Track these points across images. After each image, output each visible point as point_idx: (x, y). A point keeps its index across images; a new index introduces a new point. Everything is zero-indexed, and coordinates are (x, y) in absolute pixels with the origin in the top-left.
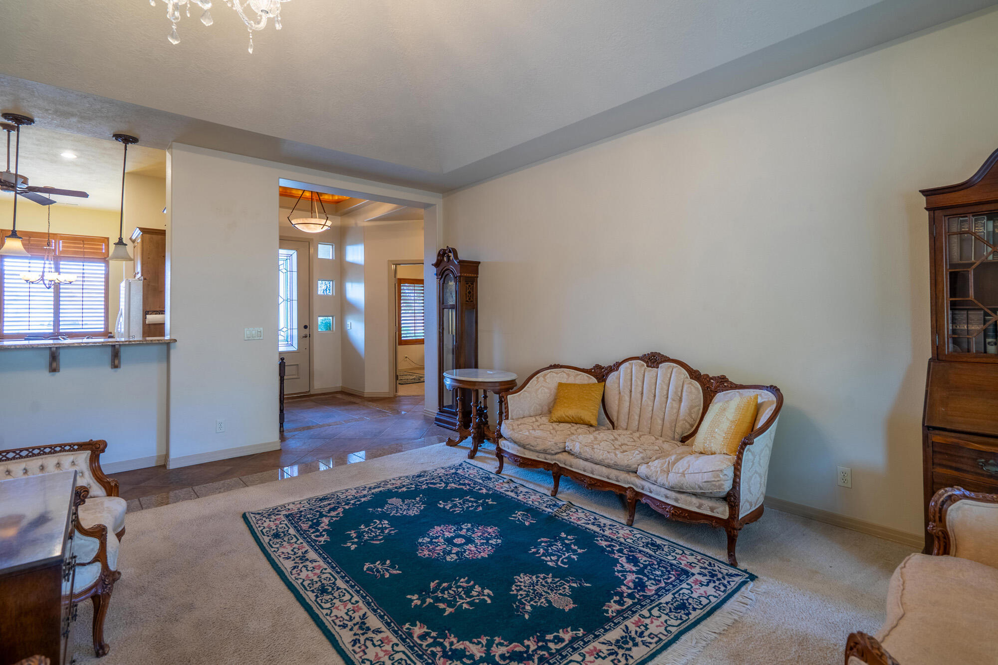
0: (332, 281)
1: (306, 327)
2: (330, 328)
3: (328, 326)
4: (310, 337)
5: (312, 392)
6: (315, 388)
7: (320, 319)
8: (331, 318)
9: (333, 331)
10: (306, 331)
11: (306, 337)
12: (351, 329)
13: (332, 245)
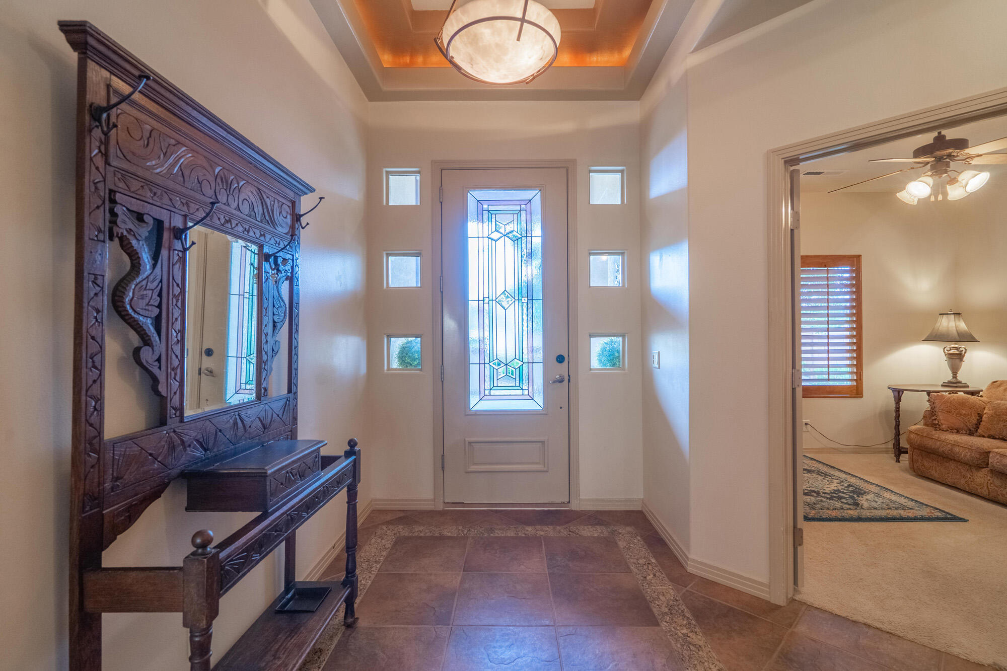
0: (623, 254)
1: (560, 359)
2: (619, 361)
3: (612, 357)
4: (569, 381)
5: (574, 506)
6: (582, 497)
7: (597, 345)
8: (620, 339)
9: (623, 369)
10: (562, 369)
11: (561, 381)
12: (659, 368)
13: (622, 172)
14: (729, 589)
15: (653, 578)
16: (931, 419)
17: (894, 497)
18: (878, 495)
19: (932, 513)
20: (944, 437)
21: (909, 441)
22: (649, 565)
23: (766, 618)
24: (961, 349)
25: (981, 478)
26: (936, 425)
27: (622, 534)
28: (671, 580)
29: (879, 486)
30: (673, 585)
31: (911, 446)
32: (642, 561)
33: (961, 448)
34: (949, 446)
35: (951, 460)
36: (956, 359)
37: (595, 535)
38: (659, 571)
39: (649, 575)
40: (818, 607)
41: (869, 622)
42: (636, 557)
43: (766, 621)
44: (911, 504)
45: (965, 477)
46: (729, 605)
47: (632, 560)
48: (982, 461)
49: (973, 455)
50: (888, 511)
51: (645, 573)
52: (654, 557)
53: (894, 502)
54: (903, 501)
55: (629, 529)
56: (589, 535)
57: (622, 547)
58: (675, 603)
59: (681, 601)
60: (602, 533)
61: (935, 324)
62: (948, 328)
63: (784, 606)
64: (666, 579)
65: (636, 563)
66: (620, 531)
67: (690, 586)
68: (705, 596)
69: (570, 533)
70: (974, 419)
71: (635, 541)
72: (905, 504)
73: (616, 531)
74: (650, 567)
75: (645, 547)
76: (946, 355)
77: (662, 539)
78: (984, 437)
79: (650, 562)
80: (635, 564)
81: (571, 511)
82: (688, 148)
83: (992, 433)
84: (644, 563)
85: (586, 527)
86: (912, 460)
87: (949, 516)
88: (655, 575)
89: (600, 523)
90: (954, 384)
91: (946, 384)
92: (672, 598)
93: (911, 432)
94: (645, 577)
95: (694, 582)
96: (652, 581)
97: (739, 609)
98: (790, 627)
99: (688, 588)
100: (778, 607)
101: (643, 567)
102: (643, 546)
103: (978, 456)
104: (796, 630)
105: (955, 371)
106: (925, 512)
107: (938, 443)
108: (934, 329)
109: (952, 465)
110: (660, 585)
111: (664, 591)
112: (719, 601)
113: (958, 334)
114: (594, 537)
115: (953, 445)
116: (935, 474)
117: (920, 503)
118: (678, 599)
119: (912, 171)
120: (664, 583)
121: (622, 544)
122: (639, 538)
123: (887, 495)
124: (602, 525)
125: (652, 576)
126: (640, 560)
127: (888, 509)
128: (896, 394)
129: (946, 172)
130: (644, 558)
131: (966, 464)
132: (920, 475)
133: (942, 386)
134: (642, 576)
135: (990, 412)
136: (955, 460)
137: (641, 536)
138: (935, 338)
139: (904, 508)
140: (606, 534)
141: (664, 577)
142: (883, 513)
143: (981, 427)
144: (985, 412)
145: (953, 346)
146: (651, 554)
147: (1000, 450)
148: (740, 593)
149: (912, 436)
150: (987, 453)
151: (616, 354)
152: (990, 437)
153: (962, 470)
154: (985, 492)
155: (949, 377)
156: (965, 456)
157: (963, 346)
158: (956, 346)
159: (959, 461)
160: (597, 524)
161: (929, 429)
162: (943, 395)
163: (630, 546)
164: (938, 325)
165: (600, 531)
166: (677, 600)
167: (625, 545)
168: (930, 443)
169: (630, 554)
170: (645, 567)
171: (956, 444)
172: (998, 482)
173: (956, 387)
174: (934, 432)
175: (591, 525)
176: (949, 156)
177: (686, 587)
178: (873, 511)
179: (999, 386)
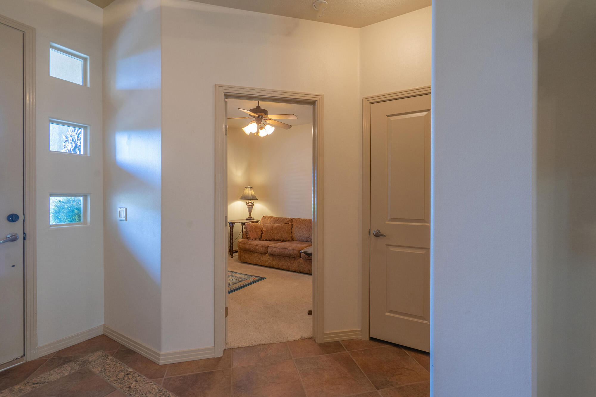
0: (85, 128)
1: (13, 218)
2: (80, 217)
4: (24, 238)
7: (54, 202)
8: (81, 198)
9: (85, 223)
10: (17, 228)
11: (14, 239)
12: (126, 220)
13: (85, 60)
14: (190, 363)
15: (136, 384)
16: (245, 235)
17: (239, 276)
18: (233, 276)
19: (255, 279)
20: (252, 243)
21: (239, 247)
22: (129, 375)
23: (218, 369)
24: (252, 203)
25: (266, 258)
26: (248, 238)
27: (93, 361)
28: (151, 378)
29: (231, 271)
30: (153, 381)
31: (239, 249)
32: (121, 375)
33: (259, 247)
34: (255, 246)
35: (255, 252)
36: (251, 207)
37: (66, 374)
38: (139, 376)
39: (132, 383)
40: (237, 347)
41: (258, 343)
42: (115, 374)
43: (218, 371)
44: (246, 277)
45: (260, 259)
46: (195, 373)
47: (112, 379)
48: (266, 251)
49: (263, 249)
50: (240, 283)
51: (128, 383)
52: (130, 366)
53: (240, 278)
54: (242, 276)
55: (98, 354)
56: (59, 377)
57: (98, 372)
58: (161, 394)
59: (164, 390)
60: (72, 369)
61: (244, 192)
62: (249, 193)
63: (223, 356)
64: (146, 379)
65: (117, 379)
66: (90, 359)
67: (165, 375)
68: (179, 376)
69: (35, 385)
70: (260, 233)
71: (108, 361)
72: (244, 277)
73: (85, 361)
74: (130, 376)
75: (119, 362)
76: (247, 205)
77: (130, 349)
78: (264, 240)
79: (127, 373)
80: (116, 381)
81: (27, 363)
82: (162, 62)
83: (266, 238)
84: (123, 376)
85: (52, 372)
86: (240, 256)
87: (260, 278)
88: (136, 381)
89: (67, 361)
90: (250, 218)
91: (248, 219)
92: (157, 391)
93: (239, 242)
94: (130, 387)
95: (167, 370)
96: (137, 387)
97: (202, 372)
98: (231, 367)
99: (165, 377)
100: (220, 359)
101: (124, 379)
102: (117, 363)
103: (265, 249)
104: (234, 367)
105: (250, 212)
106: (252, 279)
107: (251, 246)
108: (243, 194)
109: (256, 255)
110: (143, 386)
111: (149, 389)
112: (187, 374)
113: (252, 197)
114: (66, 376)
115: (256, 246)
116: (249, 260)
117: (249, 275)
118: (161, 389)
119: (248, 119)
120: (146, 383)
121: (96, 370)
122: (110, 357)
123: (236, 275)
124: (70, 361)
125: (134, 383)
126: (119, 375)
127: (240, 282)
128: (231, 225)
129: (260, 123)
130: (122, 371)
131: (261, 253)
132: (243, 262)
133: (246, 219)
134: (127, 388)
135: (265, 230)
136: (256, 252)
137: (112, 355)
138: (244, 198)
139: (245, 279)
140: (77, 368)
141: (144, 379)
142: (238, 285)
143: (263, 236)
144: (263, 229)
145: (249, 202)
146: (126, 366)
147: (272, 245)
148: (197, 361)
149: (240, 244)
150: (267, 247)
151: (76, 211)
152: (266, 240)
153: (259, 257)
154: (267, 264)
155: (248, 216)
156: (260, 250)
157: (253, 201)
158: (251, 202)
159: (258, 253)
160: (64, 364)
161: (246, 240)
162: (250, 224)
163: (105, 368)
164: (245, 192)
165: (70, 368)
166: (161, 391)
167: (100, 369)
168: (247, 247)
169: (108, 374)
170: (126, 379)
171: (257, 245)
172: (271, 258)
173: (251, 220)
174: (248, 241)
175: (57, 367)
176: (262, 116)
177: (163, 377)
178: (235, 285)
179: (265, 218)
